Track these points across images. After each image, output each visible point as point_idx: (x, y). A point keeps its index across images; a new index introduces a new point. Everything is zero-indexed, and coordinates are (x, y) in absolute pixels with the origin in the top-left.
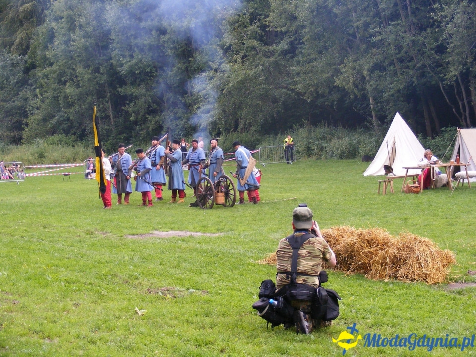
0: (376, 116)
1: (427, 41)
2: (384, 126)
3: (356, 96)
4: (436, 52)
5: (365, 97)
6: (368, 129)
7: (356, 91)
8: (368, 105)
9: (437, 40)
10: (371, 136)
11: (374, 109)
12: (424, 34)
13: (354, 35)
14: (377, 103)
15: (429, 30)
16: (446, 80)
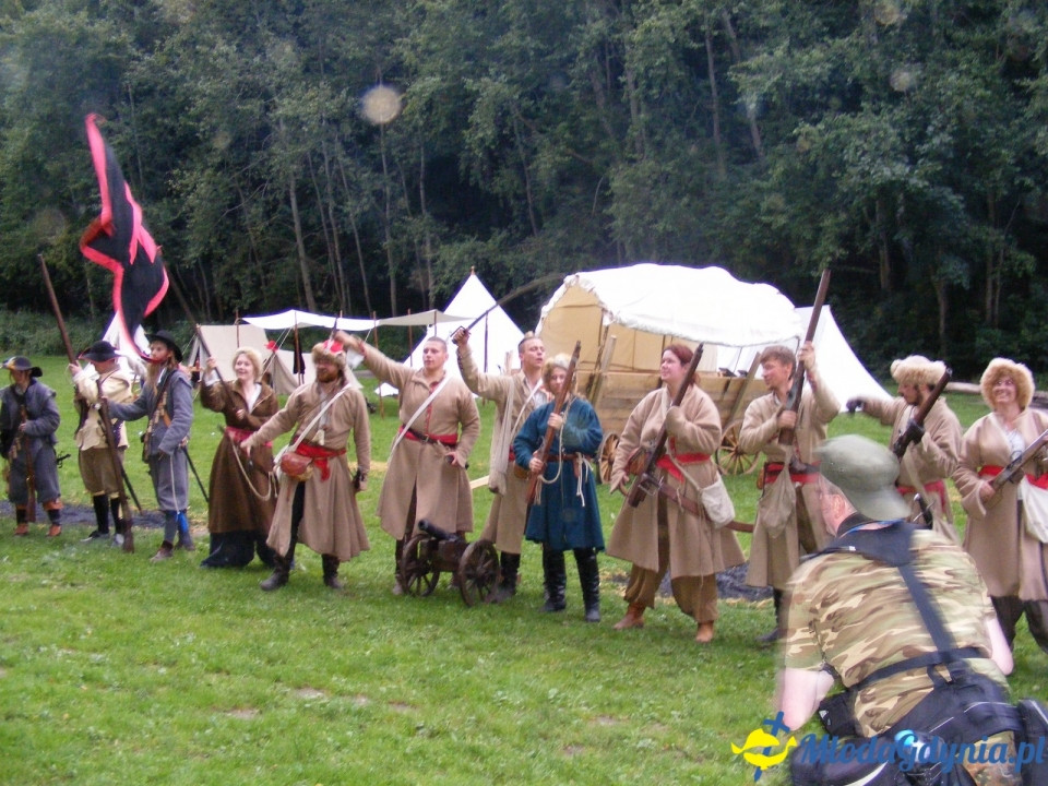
0: (95, 301)
1: (162, 214)
2: (105, 315)
3: (69, 276)
4: (173, 228)
5: (81, 277)
6: (83, 317)
7: (70, 271)
8: (85, 287)
9: (174, 212)
10: (87, 327)
11: (92, 293)
12: (159, 205)
13: (70, 199)
14: (97, 286)
15: (165, 200)
16: (184, 262)
